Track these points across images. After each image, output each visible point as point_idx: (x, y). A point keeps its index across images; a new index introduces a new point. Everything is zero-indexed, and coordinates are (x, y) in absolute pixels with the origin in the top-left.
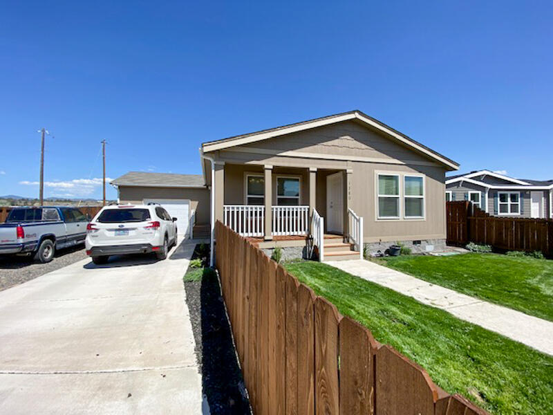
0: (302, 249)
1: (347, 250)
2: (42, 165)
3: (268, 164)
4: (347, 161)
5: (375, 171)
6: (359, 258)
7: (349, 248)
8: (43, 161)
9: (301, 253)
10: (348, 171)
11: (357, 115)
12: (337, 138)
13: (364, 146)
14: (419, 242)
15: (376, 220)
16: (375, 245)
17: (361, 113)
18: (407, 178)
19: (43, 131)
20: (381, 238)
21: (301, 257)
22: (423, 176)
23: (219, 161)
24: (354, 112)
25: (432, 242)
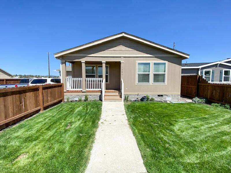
0: (99, 96)
1: (118, 97)
2: (49, 65)
3: (83, 60)
4: (121, 57)
5: (136, 61)
6: (122, 101)
7: (119, 96)
8: (49, 63)
9: (99, 98)
10: (121, 62)
11: (124, 35)
12: (116, 47)
13: (130, 49)
14: (162, 96)
15: (136, 84)
16: (135, 96)
17: (125, 33)
18: (155, 64)
19: (48, 53)
20: (138, 93)
21: (98, 99)
22: (166, 62)
23: (63, 60)
24: (122, 33)
25: (171, 96)
